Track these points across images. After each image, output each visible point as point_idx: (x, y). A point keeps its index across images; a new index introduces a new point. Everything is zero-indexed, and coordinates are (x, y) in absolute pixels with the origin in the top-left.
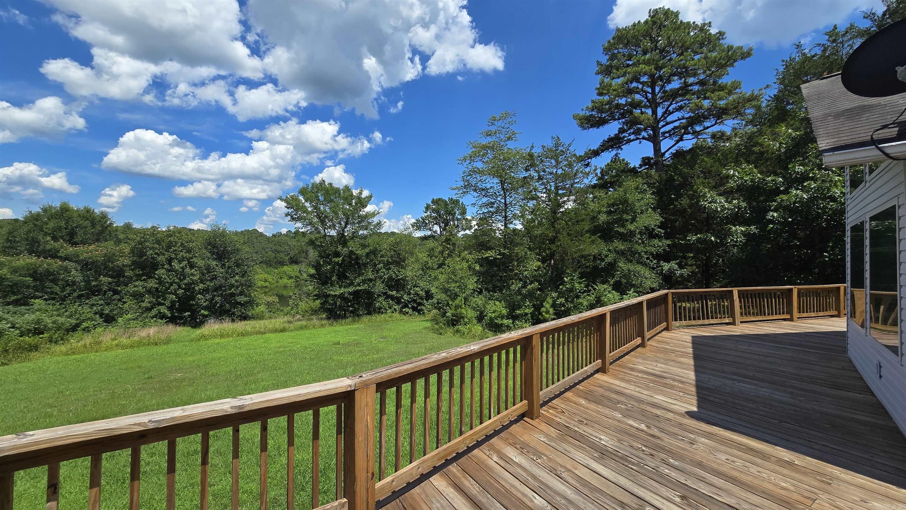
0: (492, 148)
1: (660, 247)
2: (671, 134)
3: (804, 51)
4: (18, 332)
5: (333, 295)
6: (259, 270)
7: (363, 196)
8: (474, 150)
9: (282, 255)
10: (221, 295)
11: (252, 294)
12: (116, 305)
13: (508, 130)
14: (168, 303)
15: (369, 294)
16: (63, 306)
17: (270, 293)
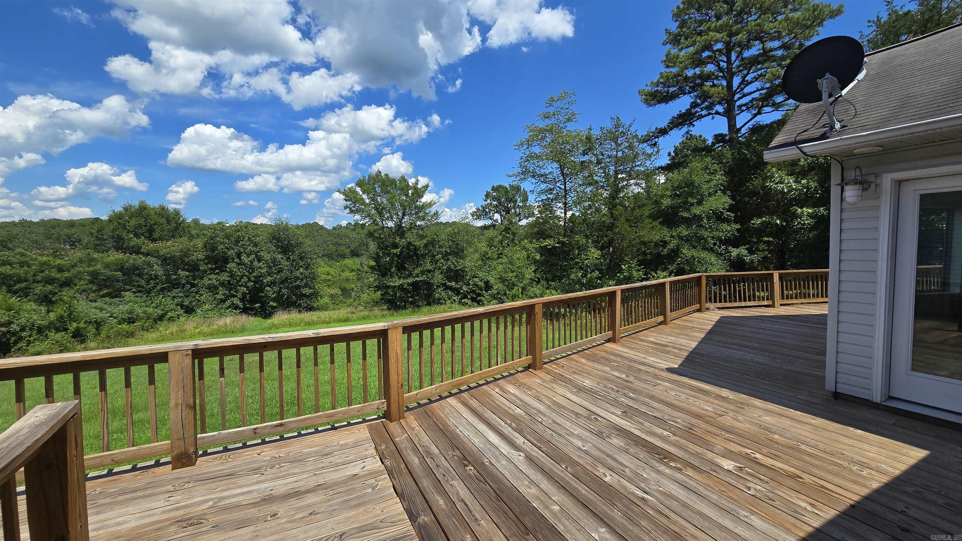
0: (551, 131)
1: (729, 232)
2: (748, 107)
3: (896, 8)
4: (116, 320)
5: (392, 286)
6: (322, 263)
7: (419, 186)
8: (531, 133)
9: (343, 248)
10: (288, 288)
11: (316, 287)
12: (194, 297)
13: (567, 110)
14: (240, 295)
15: (429, 285)
16: (149, 298)
17: (333, 287)
